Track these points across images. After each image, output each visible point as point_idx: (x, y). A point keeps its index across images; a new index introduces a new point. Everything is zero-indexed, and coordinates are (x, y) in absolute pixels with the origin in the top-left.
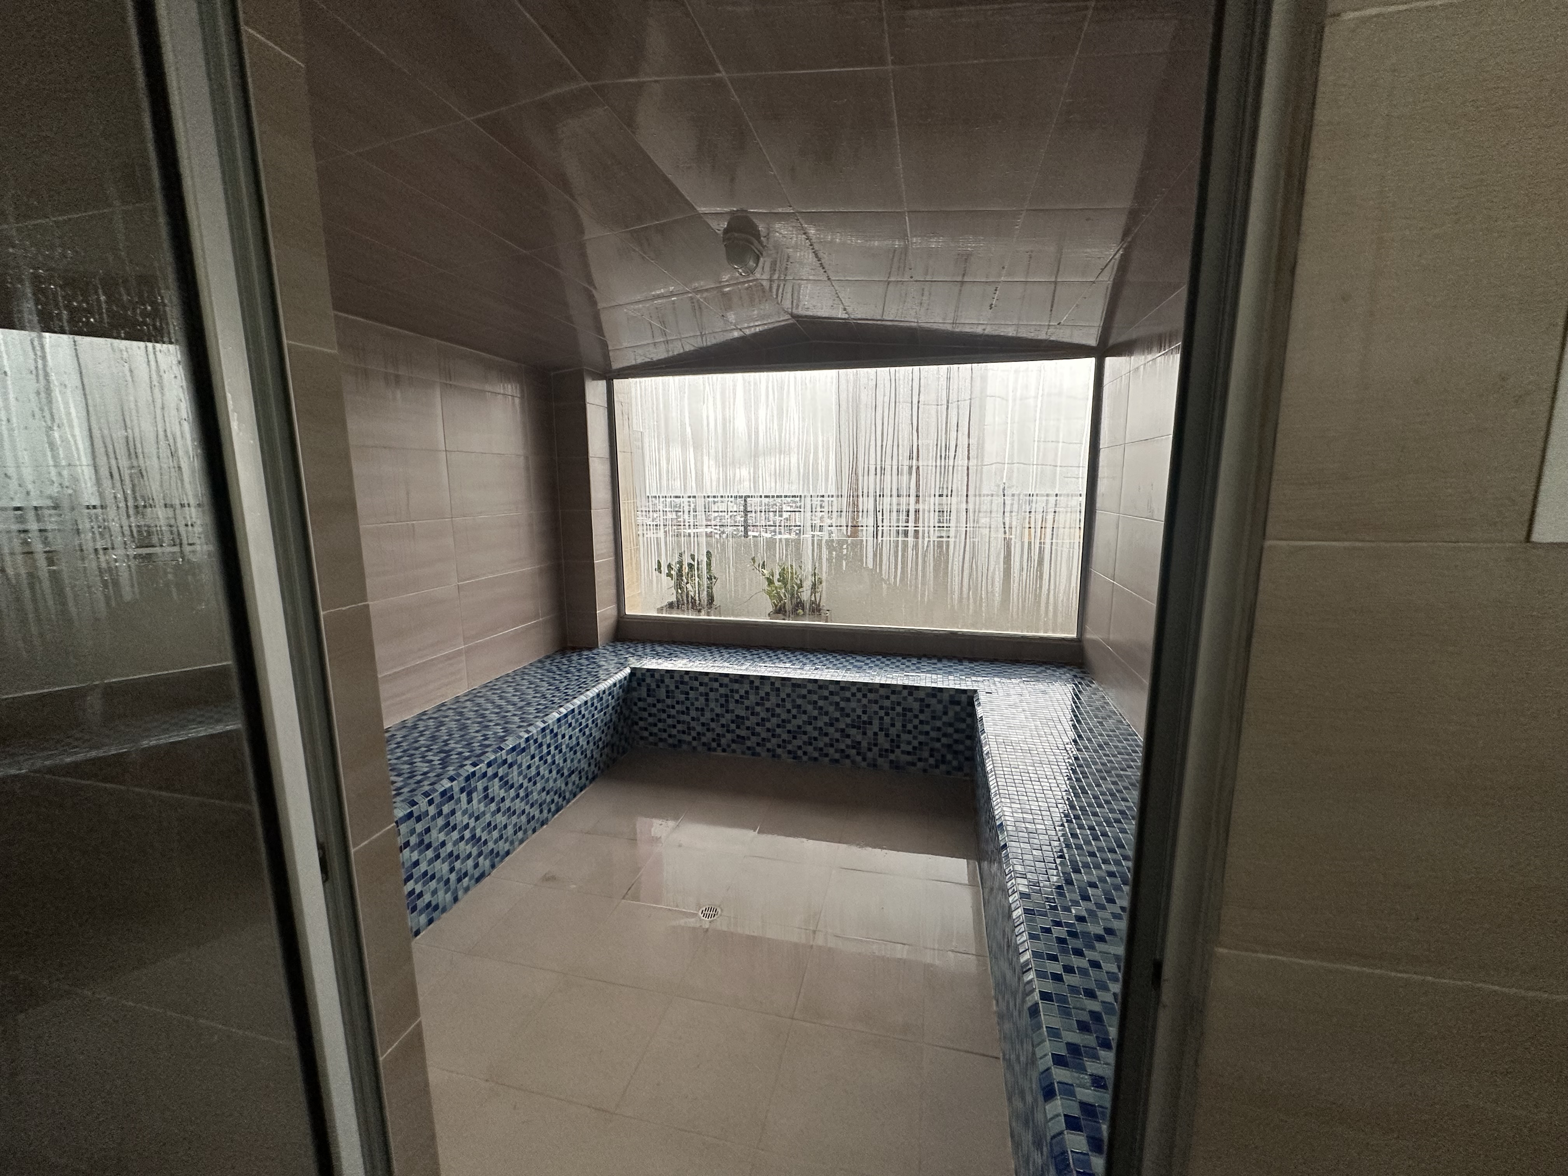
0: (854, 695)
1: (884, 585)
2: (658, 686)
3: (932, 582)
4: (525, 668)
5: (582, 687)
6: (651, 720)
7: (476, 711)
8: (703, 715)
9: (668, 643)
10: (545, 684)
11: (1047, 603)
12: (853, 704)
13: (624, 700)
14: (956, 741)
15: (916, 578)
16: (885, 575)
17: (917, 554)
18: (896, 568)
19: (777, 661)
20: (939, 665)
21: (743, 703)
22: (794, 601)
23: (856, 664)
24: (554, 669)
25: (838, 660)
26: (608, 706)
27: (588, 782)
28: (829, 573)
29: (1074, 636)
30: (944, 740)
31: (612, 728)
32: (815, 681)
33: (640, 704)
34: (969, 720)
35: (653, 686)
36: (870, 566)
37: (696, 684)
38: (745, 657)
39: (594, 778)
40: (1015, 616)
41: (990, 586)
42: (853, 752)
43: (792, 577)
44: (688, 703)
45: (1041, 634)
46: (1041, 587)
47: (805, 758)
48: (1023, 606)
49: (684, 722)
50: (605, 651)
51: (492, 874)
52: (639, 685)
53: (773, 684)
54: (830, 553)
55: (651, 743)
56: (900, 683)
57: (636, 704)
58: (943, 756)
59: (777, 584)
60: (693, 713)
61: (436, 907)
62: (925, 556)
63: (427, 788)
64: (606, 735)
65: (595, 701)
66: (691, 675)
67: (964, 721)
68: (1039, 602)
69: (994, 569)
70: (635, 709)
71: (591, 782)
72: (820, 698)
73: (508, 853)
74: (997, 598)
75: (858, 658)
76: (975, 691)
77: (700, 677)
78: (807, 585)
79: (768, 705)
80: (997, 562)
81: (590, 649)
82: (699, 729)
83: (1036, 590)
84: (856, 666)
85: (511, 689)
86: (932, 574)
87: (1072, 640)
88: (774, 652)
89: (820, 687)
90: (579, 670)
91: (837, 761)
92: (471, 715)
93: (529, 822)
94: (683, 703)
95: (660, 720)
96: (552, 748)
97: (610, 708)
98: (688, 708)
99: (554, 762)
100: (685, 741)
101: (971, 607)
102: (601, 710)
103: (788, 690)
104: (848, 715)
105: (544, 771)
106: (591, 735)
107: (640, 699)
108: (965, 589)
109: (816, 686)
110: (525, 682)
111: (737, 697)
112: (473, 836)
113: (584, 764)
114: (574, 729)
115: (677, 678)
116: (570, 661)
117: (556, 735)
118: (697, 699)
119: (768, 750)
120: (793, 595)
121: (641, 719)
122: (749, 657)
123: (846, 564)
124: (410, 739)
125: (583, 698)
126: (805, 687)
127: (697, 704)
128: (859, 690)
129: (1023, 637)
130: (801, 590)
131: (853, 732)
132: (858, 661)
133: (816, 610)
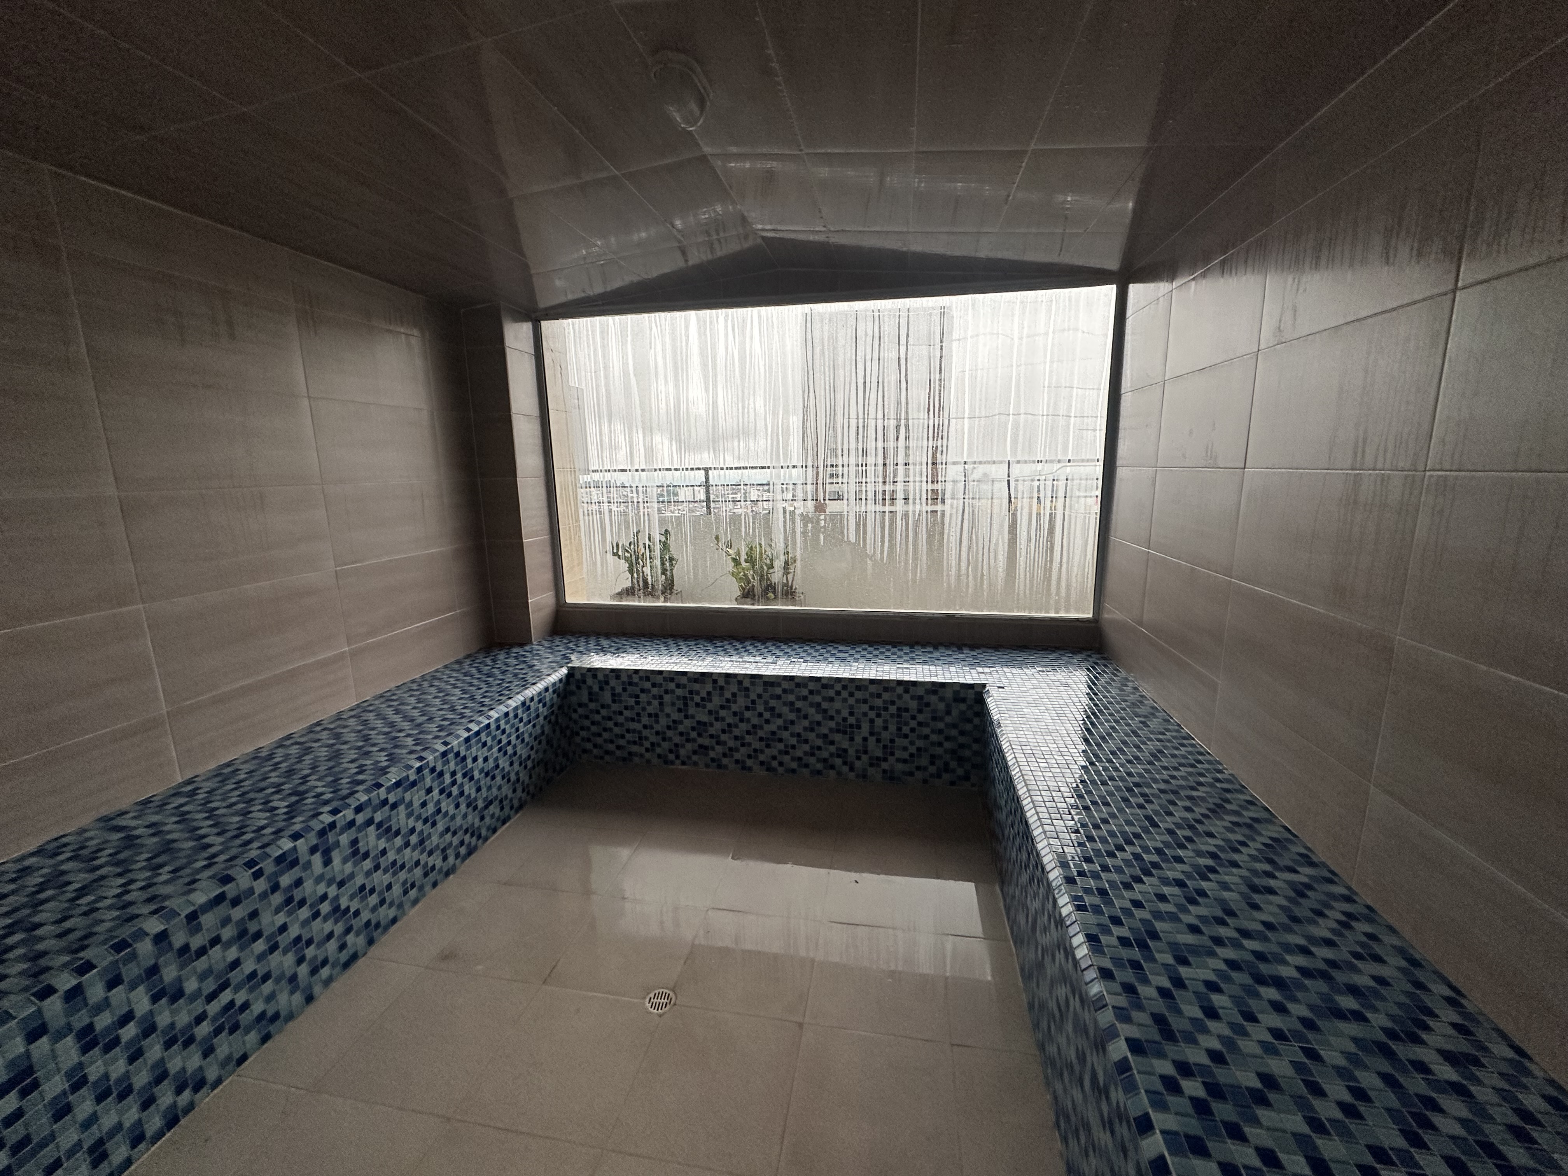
0: (838, 693)
1: (869, 562)
2: (601, 689)
3: (925, 557)
4: (436, 671)
5: (505, 693)
6: (594, 729)
7: (359, 731)
8: (657, 722)
9: (617, 635)
10: (457, 691)
11: (1059, 578)
12: (837, 705)
13: (560, 707)
14: (962, 746)
15: (907, 553)
16: (869, 550)
17: (907, 524)
18: (883, 542)
19: (745, 654)
20: (936, 654)
21: (704, 707)
22: (764, 584)
23: (838, 655)
24: (474, 671)
25: (817, 651)
26: (538, 716)
27: (513, 812)
28: (805, 548)
29: (1091, 616)
30: (947, 745)
31: (544, 742)
32: (792, 678)
33: (580, 711)
34: (976, 721)
35: (596, 688)
36: (852, 539)
37: (647, 685)
38: (706, 651)
39: (521, 807)
40: (1022, 595)
41: (992, 561)
42: (838, 761)
43: (761, 557)
44: (637, 709)
45: (1052, 615)
46: (1051, 561)
47: (781, 770)
48: (1031, 582)
49: (634, 731)
50: (540, 648)
51: (369, 954)
52: (579, 688)
53: (740, 683)
54: (805, 525)
55: (596, 757)
56: (893, 677)
57: (575, 711)
58: (946, 764)
59: (744, 564)
60: (645, 720)
61: (276, 1016)
62: (916, 526)
63: (254, 854)
64: (537, 752)
65: (520, 711)
66: (641, 674)
67: (970, 721)
68: (1049, 581)
69: (997, 540)
70: (575, 716)
71: (517, 812)
72: (798, 698)
73: (394, 921)
74: (1001, 573)
75: (841, 648)
76: (984, 686)
77: (652, 676)
78: (778, 564)
79: (734, 707)
80: (1000, 532)
81: (521, 645)
82: (653, 739)
83: (1046, 565)
84: (838, 658)
85: (413, 700)
86: (925, 547)
87: (1087, 621)
88: (742, 643)
89: (798, 685)
90: (504, 672)
91: (819, 772)
92: (351, 737)
93: (426, 875)
94: (632, 708)
95: (605, 730)
96: (459, 776)
97: (541, 718)
98: (638, 714)
99: (462, 793)
100: (636, 754)
101: (971, 585)
102: (529, 722)
103: (760, 690)
104: (832, 718)
105: (447, 806)
106: (515, 753)
107: (580, 705)
108: (964, 565)
109: (792, 684)
110: (433, 690)
111: (697, 699)
112: (336, 909)
113: (506, 790)
114: (491, 748)
115: (624, 678)
116: (494, 661)
117: (464, 759)
118: (649, 703)
119: (737, 762)
120: (762, 576)
121: (582, 728)
122: (712, 650)
123: (824, 539)
124: (257, 776)
125: (503, 709)
126: (779, 685)
127: (650, 709)
128: (845, 687)
129: (1031, 619)
130: (771, 571)
131: (837, 737)
132: (840, 651)
133: (789, 593)
